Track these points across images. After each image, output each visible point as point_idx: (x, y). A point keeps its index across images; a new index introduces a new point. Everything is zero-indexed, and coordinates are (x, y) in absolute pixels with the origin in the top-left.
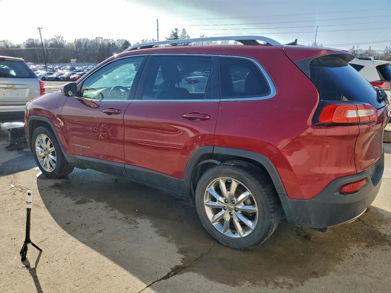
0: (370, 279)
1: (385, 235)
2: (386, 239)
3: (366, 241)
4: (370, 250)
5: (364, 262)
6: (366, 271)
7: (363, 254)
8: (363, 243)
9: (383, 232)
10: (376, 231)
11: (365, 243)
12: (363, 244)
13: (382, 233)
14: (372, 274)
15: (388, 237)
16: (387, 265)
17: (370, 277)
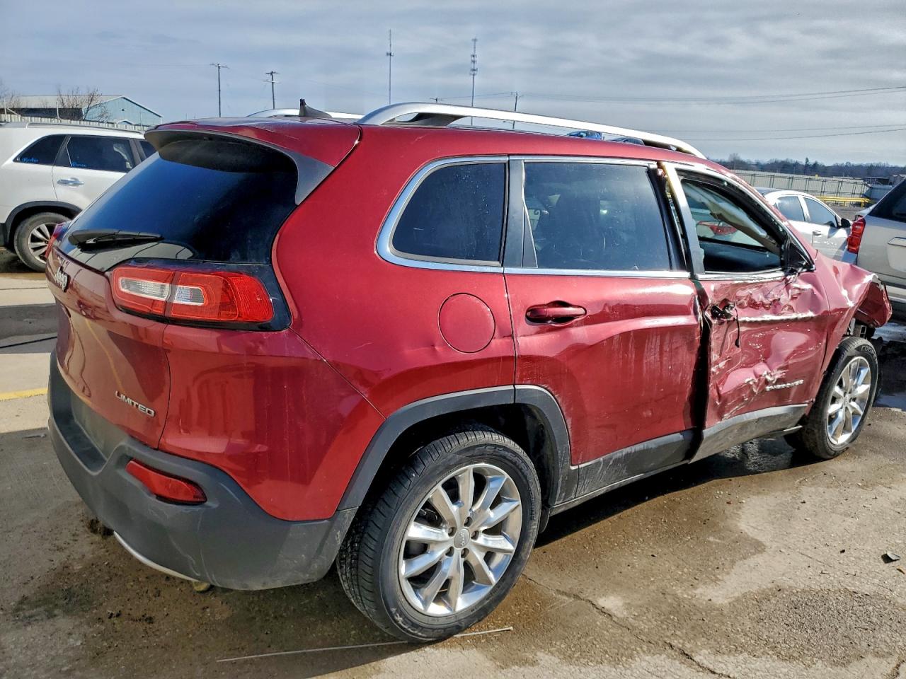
0: (20, 524)
1: (51, 616)
2: (42, 609)
3: (80, 574)
4: (57, 564)
5: (48, 539)
6: (34, 529)
7: (60, 549)
8: (80, 567)
9: (64, 623)
10: (81, 613)
11: (76, 571)
12: (78, 567)
13: (64, 617)
14: (21, 532)
15: (44, 617)
16: (6, 558)
17: (21, 526)
